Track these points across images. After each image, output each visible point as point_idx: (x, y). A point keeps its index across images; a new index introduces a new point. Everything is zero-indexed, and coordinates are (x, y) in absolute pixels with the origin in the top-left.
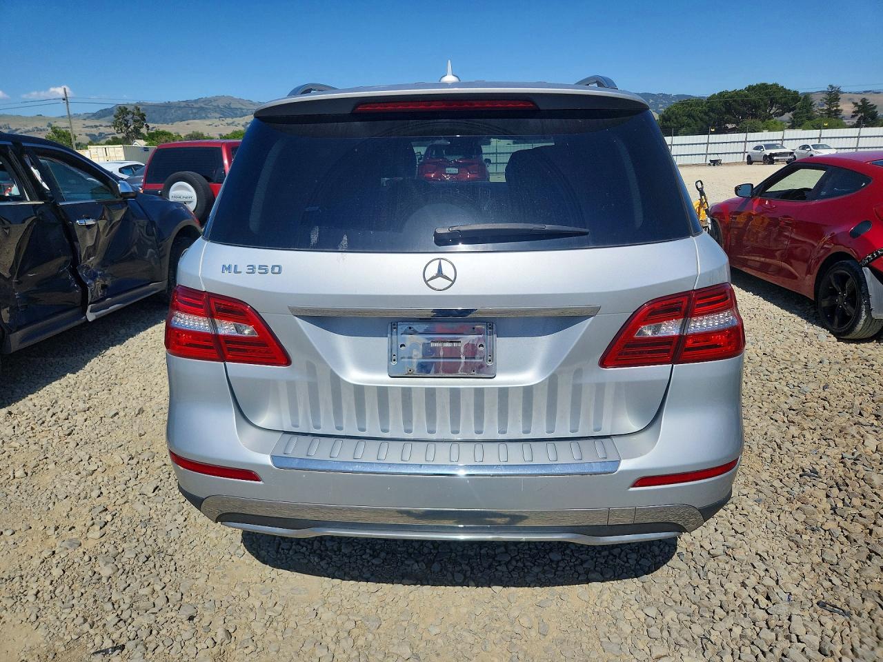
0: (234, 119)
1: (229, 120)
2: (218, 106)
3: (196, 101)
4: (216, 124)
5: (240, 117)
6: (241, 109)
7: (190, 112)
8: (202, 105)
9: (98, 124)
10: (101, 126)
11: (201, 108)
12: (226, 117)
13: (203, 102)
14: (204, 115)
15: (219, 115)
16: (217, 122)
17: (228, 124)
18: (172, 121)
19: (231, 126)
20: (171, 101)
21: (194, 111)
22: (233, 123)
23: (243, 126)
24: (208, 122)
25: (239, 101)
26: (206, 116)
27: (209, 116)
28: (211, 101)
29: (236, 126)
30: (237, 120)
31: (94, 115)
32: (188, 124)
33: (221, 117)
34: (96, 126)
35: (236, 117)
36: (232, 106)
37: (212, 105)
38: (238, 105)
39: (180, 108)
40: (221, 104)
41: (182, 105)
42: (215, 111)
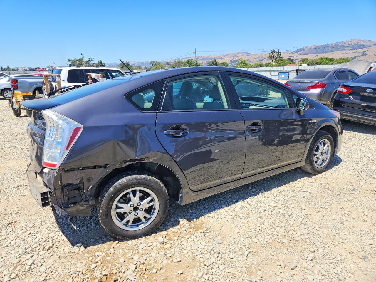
0: (358, 50)
1: (355, 51)
2: (351, 44)
3: (340, 42)
4: (347, 52)
5: (361, 49)
6: (364, 45)
7: (336, 48)
8: (343, 44)
9: (294, 55)
10: (295, 56)
11: (343, 46)
12: (353, 49)
14: (343, 49)
15: (350, 49)
16: (348, 52)
17: (354, 53)
18: (326, 52)
20: (328, 44)
21: (339, 47)
22: (357, 52)
23: (361, 53)
24: (344, 52)
25: (363, 41)
27: (345, 49)
28: (348, 42)
30: (359, 50)
31: (294, 52)
32: (333, 53)
33: (351, 49)
34: (293, 56)
35: (359, 49)
36: (359, 44)
37: (348, 44)
38: (362, 43)
39: (332, 46)
40: (353, 43)
41: (333, 45)
42: (349, 47)
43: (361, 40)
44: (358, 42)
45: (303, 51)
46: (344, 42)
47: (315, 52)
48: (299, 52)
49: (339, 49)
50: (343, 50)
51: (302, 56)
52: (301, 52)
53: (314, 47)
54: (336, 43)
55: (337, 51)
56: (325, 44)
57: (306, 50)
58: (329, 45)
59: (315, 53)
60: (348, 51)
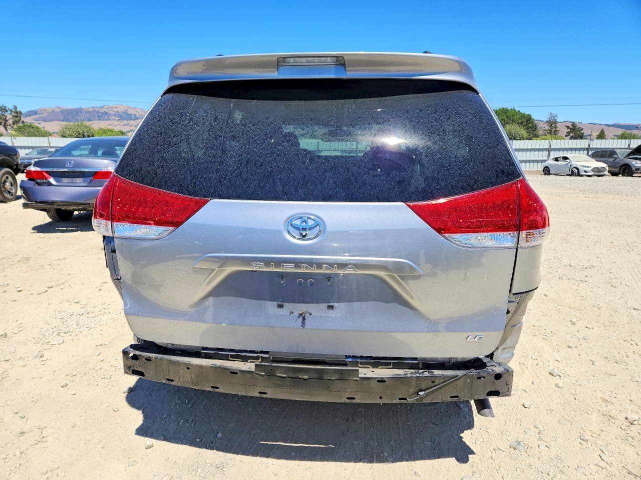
0: (129, 121)
1: (125, 122)
2: (118, 112)
3: (100, 107)
4: (114, 124)
5: (134, 120)
6: (135, 114)
7: (96, 115)
8: (106, 111)
11: (106, 113)
12: (122, 119)
13: (107, 108)
14: (106, 118)
16: (116, 123)
17: (124, 125)
19: (126, 127)
20: (82, 107)
21: (100, 114)
22: (128, 124)
24: (109, 122)
25: (135, 108)
26: (108, 118)
27: (110, 118)
28: (112, 108)
29: (130, 126)
30: (131, 122)
35: (131, 120)
36: (129, 112)
37: (113, 111)
38: (133, 112)
39: (88, 112)
40: (121, 109)
41: (91, 110)
42: (115, 115)
43: (130, 108)
44: (127, 110)
45: (40, 114)
46: (106, 107)
47: (61, 118)
48: (31, 115)
49: (102, 118)
50: (107, 120)
51: (40, 123)
52: (36, 116)
53: (59, 110)
54: (94, 107)
55: (99, 120)
56: (76, 107)
57: (45, 114)
58: (82, 109)
59: (63, 121)
60: (114, 121)
